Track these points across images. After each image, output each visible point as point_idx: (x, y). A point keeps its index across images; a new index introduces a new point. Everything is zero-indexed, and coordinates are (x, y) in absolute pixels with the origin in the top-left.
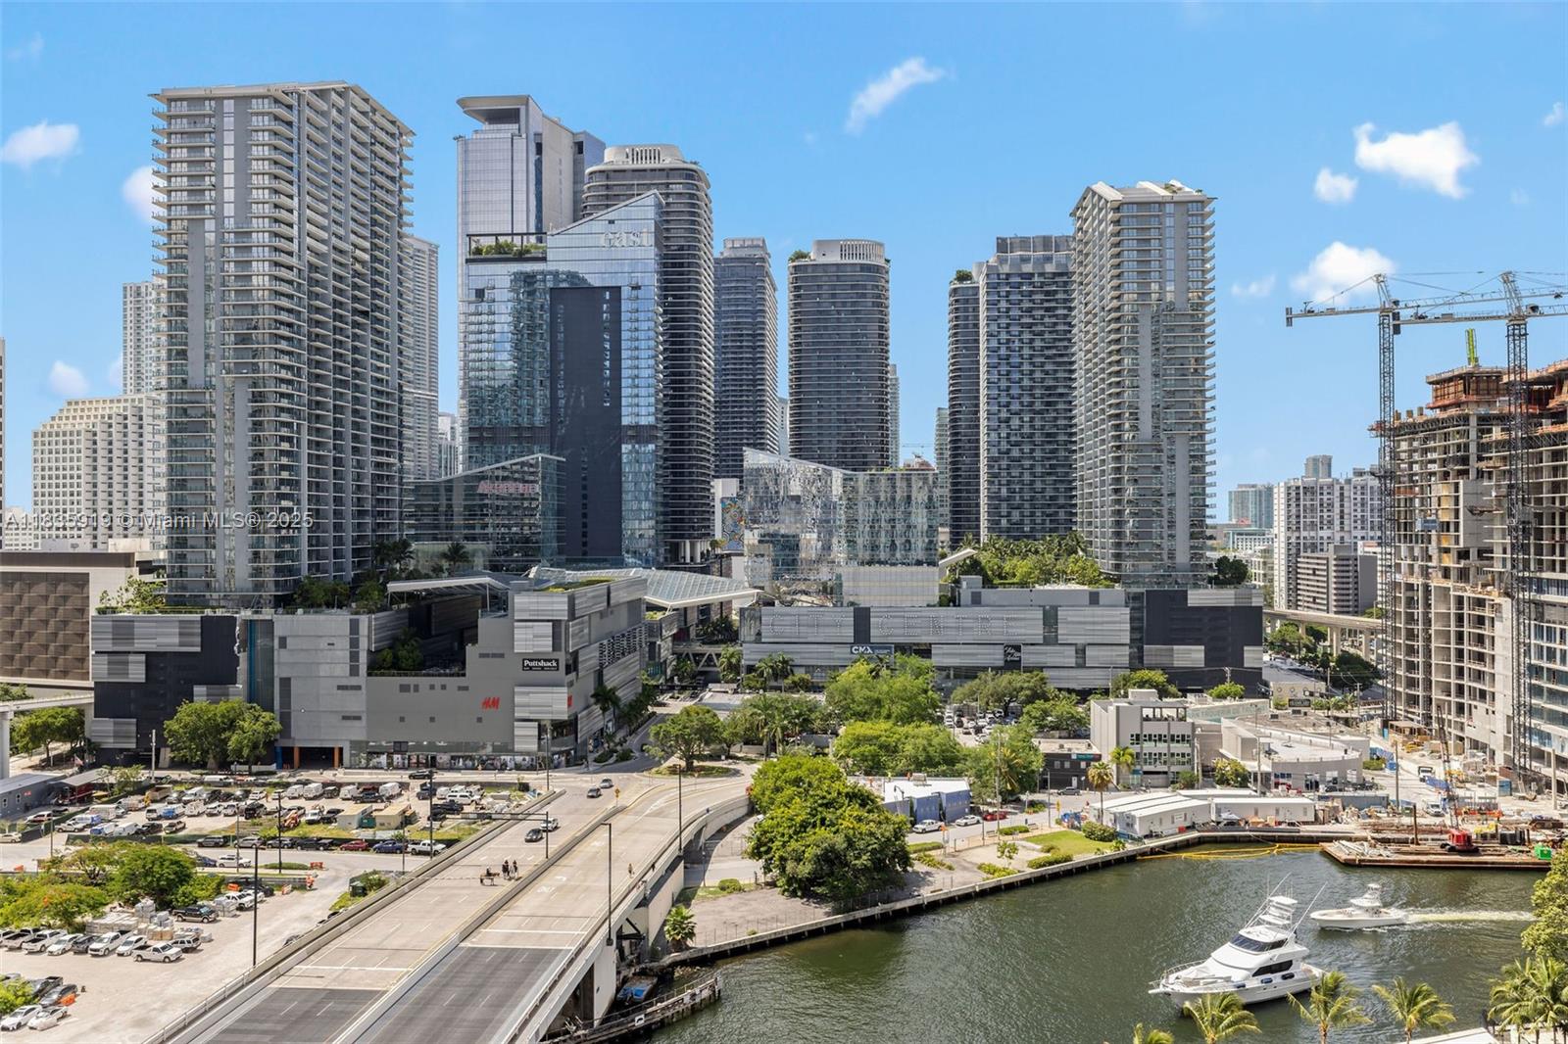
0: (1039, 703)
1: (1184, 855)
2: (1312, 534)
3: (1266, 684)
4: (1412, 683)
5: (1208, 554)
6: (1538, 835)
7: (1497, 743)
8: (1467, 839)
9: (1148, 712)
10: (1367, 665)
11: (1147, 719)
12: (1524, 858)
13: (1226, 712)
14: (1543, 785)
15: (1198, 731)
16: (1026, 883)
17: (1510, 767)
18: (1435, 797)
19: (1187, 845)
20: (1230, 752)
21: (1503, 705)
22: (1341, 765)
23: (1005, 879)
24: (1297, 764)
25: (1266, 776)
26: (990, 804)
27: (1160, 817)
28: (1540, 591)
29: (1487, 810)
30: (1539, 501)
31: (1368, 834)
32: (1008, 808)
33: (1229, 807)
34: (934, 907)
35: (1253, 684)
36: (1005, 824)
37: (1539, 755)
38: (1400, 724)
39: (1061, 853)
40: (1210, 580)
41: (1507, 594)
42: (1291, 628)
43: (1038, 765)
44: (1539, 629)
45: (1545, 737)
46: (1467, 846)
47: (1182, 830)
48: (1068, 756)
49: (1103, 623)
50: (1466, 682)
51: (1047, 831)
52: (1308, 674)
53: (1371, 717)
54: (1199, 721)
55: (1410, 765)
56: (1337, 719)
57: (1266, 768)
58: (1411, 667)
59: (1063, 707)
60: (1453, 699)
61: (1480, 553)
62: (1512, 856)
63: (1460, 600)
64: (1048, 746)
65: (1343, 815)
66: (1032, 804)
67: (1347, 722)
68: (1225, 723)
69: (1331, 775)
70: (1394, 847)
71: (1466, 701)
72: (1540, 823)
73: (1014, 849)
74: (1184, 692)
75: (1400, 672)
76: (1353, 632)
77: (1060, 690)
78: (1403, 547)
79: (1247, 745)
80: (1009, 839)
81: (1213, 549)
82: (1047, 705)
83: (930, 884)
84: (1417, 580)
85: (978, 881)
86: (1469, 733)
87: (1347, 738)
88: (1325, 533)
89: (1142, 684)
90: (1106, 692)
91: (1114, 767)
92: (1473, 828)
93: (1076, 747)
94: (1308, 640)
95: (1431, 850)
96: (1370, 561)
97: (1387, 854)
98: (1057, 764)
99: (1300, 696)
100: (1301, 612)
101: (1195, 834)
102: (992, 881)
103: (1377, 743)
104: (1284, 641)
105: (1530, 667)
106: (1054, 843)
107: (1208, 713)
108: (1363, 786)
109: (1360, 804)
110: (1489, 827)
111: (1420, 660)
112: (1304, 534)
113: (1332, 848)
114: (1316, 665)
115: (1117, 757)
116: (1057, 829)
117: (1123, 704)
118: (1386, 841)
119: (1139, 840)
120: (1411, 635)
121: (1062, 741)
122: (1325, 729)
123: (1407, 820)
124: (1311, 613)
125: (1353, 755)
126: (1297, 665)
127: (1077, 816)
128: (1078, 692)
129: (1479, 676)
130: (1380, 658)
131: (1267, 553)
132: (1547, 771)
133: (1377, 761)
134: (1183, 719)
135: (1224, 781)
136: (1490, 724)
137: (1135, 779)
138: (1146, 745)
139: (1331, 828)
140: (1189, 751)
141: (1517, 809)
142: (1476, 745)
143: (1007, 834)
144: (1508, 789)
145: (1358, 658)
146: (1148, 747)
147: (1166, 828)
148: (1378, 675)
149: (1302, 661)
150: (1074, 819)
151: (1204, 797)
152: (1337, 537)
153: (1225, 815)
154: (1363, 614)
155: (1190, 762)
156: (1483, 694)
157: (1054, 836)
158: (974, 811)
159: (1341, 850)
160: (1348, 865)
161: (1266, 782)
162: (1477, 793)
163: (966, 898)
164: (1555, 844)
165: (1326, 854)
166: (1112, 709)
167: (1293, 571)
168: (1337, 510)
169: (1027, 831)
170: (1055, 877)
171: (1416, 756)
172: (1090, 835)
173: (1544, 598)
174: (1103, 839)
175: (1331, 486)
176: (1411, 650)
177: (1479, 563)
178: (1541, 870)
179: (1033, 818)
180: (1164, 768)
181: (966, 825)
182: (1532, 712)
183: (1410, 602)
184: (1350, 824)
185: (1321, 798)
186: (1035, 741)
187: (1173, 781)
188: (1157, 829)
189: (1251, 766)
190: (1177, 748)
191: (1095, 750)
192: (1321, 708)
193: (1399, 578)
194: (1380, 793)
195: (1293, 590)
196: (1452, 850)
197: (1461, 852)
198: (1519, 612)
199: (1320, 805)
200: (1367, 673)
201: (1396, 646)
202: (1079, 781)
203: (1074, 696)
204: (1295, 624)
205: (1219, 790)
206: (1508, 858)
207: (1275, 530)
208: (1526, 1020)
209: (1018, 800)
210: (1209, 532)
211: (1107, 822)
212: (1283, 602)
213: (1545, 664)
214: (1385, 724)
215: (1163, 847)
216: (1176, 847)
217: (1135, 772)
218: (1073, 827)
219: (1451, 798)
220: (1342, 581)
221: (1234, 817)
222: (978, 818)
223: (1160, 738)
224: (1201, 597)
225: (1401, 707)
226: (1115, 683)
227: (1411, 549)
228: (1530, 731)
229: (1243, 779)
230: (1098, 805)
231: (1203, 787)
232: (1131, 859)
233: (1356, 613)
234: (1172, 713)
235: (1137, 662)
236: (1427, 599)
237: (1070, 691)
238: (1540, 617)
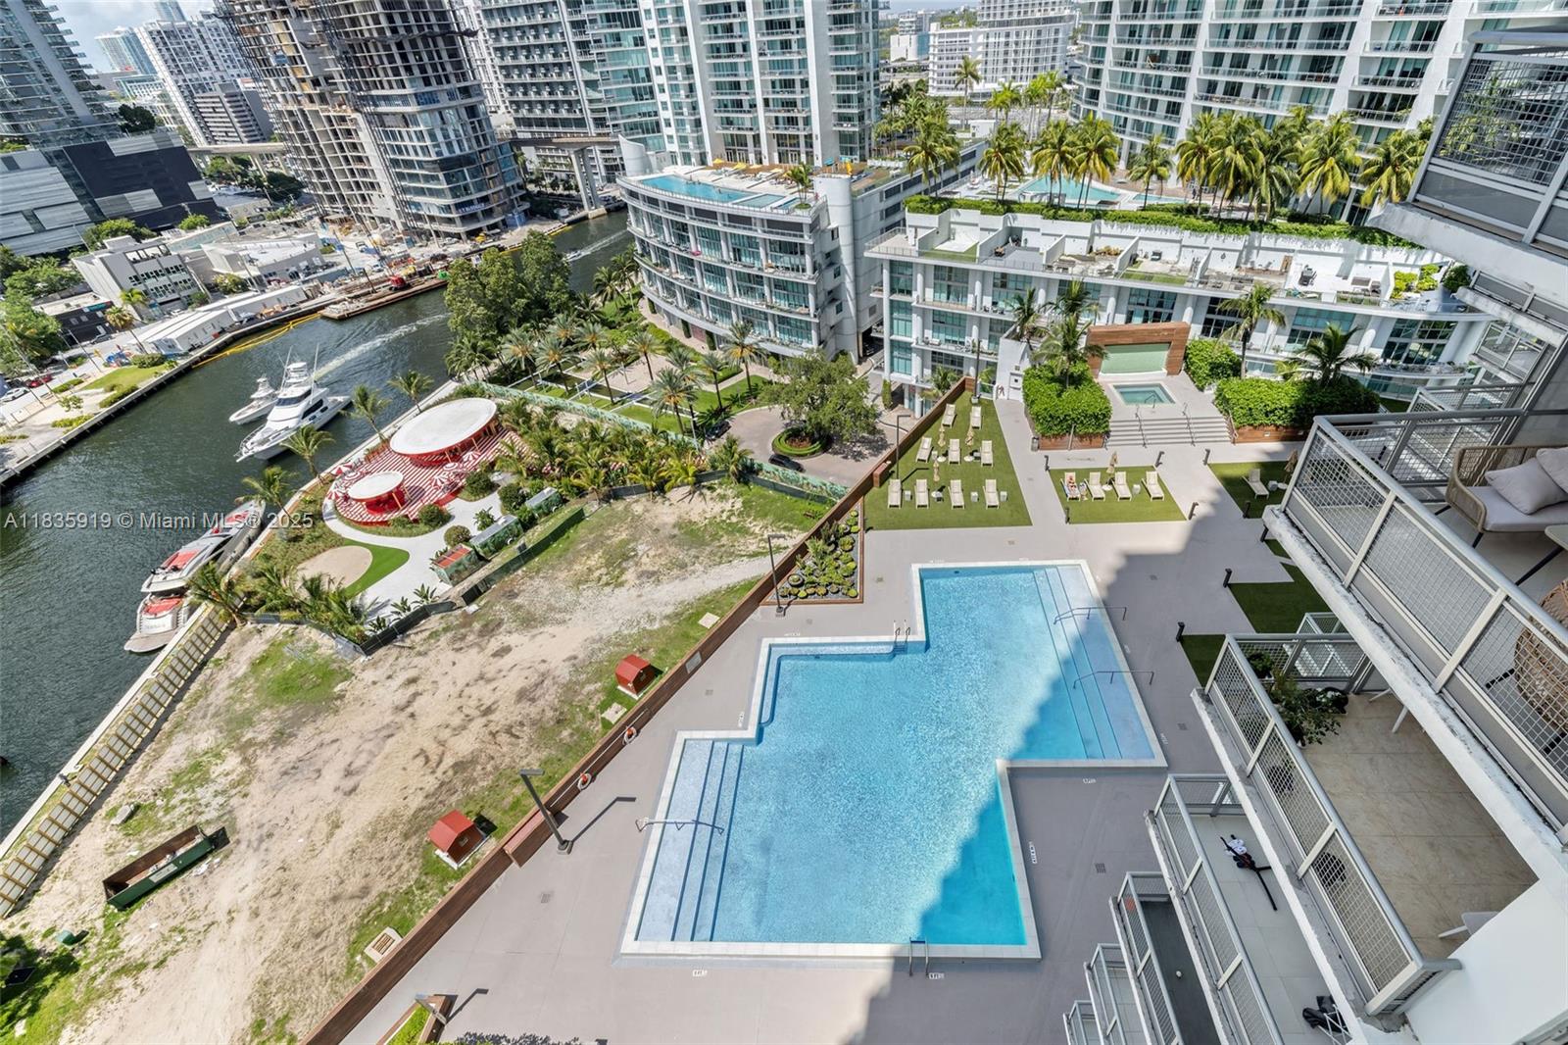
0: (18, 274)
1: (228, 352)
2: (195, 75)
3: (223, 210)
4: (326, 187)
5: (107, 104)
6: (437, 266)
7: (393, 215)
8: (401, 280)
9: (132, 256)
10: (292, 180)
11: (135, 261)
12: (435, 282)
13: (201, 238)
14: (427, 235)
15: (187, 260)
16: (108, 420)
17: (407, 229)
18: (374, 260)
19: (226, 345)
20: (222, 270)
21: (387, 189)
22: (306, 256)
23: (86, 425)
24: (276, 264)
25: (259, 280)
26: (27, 374)
27: (194, 332)
28: (376, 105)
29: (405, 259)
30: (347, 34)
31: (345, 296)
32: (50, 370)
33: (243, 309)
34: (29, 472)
35: (212, 212)
36: (54, 384)
37: (419, 218)
38: (333, 217)
39: (126, 387)
40: (123, 128)
41: (357, 110)
42: (220, 161)
43: (54, 327)
44: (386, 132)
45: (417, 205)
46: (402, 284)
47: (216, 336)
48: (80, 312)
49: (37, 186)
50: (358, 179)
51: (100, 376)
52: (252, 195)
53: (310, 218)
54: (183, 252)
55: (350, 242)
56: (288, 224)
57: (255, 273)
58: (320, 175)
59: (46, 272)
60: (356, 192)
61: (326, 79)
62: (429, 282)
63: (329, 118)
64: (54, 308)
65: (326, 288)
66: (72, 360)
67: (296, 224)
68: (206, 248)
69: (303, 264)
70: (363, 299)
71: (364, 192)
72: (435, 258)
73: (79, 400)
74: (158, 231)
75: (315, 180)
76: (269, 156)
77: (33, 257)
78: (271, 80)
79: (232, 259)
80: (67, 394)
81: (110, 98)
82: (29, 274)
83: (11, 457)
84: (294, 108)
85: (60, 436)
86: (376, 213)
87: (302, 236)
88: (205, 74)
89: (114, 233)
90: (83, 248)
91: (130, 308)
92: (402, 273)
93: (85, 302)
94: (237, 168)
95: (385, 294)
96: (253, 95)
97: (361, 304)
98: (74, 321)
99: (254, 213)
100: (220, 146)
101: (228, 335)
102: (74, 431)
103: (322, 234)
104: (219, 172)
105: (391, 160)
106: (114, 382)
107: (188, 243)
108: (328, 266)
109: (332, 278)
110: (410, 270)
111: (323, 169)
112: (188, 76)
113: (326, 312)
114: (254, 187)
115: (128, 299)
116: (109, 370)
117: (105, 255)
118: (356, 297)
119: (186, 355)
120: (309, 151)
121: (66, 301)
122: (283, 234)
123: (364, 280)
124: (229, 145)
125: (311, 247)
126: (239, 190)
127: (121, 355)
128: (55, 255)
129: (365, 173)
130: (296, 171)
131: (164, 96)
132: (427, 226)
133: (328, 247)
134: (168, 253)
135: (228, 291)
136: (384, 203)
137: (156, 311)
138: (149, 282)
139: (320, 300)
140: (187, 277)
141: (421, 253)
142: (383, 220)
143: (62, 391)
144: (411, 243)
145: (282, 175)
146: (151, 283)
147: (201, 339)
148: (301, 185)
149: (242, 185)
150: (120, 358)
151: (220, 307)
152: (217, 75)
153: (243, 315)
154: (270, 140)
155: (194, 284)
156: (372, 184)
157: (110, 376)
158: (12, 385)
159: (333, 312)
160: (342, 320)
161: (261, 282)
162: (396, 250)
163: (57, 453)
164: (446, 268)
165: (324, 317)
166: (96, 260)
167: (195, 111)
168: (205, 52)
169: (81, 382)
170: (131, 406)
171: (351, 236)
172: (142, 365)
173: (380, 109)
174: (155, 364)
175: (188, 29)
176: (314, 163)
177: (329, 88)
178: (443, 286)
179: (80, 371)
180: (176, 296)
181: (14, 398)
182: (405, 190)
183: (296, 125)
184: (330, 293)
185: (304, 282)
186: (37, 308)
187: (188, 304)
188: (197, 342)
189: (243, 275)
190: (176, 277)
191: (103, 300)
192: (273, 219)
193: (279, 107)
194: (340, 268)
195: (205, 128)
196: (397, 290)
197: (402, 289)
198: (370, 123)
199: (305, 287)
200: (293, 186)
201: (303, 160)
202: (105, 328)
203: (52, 259)
204: (221, 156)
205: (229, 299)
206: (427, 285)
207: (160, 75)
208: (467, 367)
209: (55, 362)
210: (94, 83)
211: (151, 350)
212: (202, 139)
213: (400, 157)
214: (322, 220)
215: (209, 352)
216: (219, 349)
217: (152, 306)
218: (122, 364)
219: (382, 258)
220: (240, 115)
221: (250, 314)
222: (22, 389)
223: (157, 274)
224: (123, 145)
225: (327, 205)
226: (87, 237)
227: (277, 81)
228: (409, 203)
229: (242, 286)
230: (134, 341)
231: (216, 299)
232: (187, 371)
233: (264, 140)
234: (155, 251)
235: (97, 215)
236: (307, 122)
237: (45, 255)
238: (383, 125)
